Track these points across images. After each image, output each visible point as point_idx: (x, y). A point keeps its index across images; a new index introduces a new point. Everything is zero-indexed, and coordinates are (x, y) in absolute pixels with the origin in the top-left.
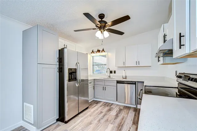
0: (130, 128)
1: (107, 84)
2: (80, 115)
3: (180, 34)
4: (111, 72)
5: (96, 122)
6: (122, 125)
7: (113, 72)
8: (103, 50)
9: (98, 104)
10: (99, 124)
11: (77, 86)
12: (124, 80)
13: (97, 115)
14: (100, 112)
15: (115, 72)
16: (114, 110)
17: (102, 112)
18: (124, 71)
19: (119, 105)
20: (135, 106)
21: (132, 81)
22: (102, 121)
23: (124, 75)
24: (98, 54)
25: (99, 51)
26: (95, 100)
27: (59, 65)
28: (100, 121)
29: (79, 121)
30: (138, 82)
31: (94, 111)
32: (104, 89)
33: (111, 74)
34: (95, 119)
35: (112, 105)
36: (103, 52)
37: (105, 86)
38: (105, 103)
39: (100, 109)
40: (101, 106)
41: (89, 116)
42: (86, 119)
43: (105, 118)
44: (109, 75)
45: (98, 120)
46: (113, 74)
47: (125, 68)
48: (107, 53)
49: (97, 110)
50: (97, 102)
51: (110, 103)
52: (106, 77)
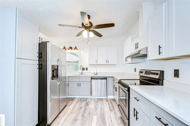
0: (110, 115)
1: (81, 80)
2: (60, 115)
3: (159, 46)
4: (83, 69)
5: (80, 117)
6: (104, 114)
7: (85, 69)
8: (76, 48)
9: (74, 101)
10: (84, 118)
11: (58, 84)
12: (96, 76)
13: (78, 111)
14: (79, 108)
15: (87, 69)
16: (91, 103)
17: (82, 107)
18: (95, 68)
19: (93, 98)
20: (106, 97)
21: (103, 77)
22: (86, 115)
23: (95, 72)
24: (70, 51)
25: (71, 48)
26: (68, 98)
27: (39, 61)
28: (84, 115)
29: (62, 121)
30: (108, 77)
31: (73, 108)
32: (79, 85)
33: (83, 71)
34: (78, 115)
35: (87, 99)
36: (76, 49)
37: (80, 82)
38: (80, 99)
39: (78, 105)
40: (77, 102)
41: (71, 114)
42: (69, 117)
43: (87, 112)
44: (81, 72)
45: (81, 115)
46: (85, 71)
47: (97, 65)
48: (79, 51)
49: (76, 106)
50: (72, 99)
51: (84, 98)
52: (79, 74)
